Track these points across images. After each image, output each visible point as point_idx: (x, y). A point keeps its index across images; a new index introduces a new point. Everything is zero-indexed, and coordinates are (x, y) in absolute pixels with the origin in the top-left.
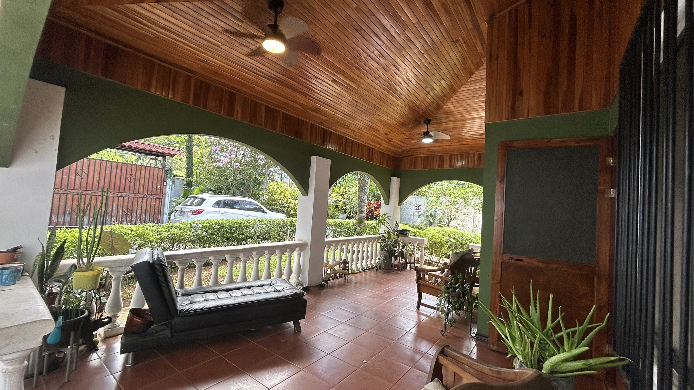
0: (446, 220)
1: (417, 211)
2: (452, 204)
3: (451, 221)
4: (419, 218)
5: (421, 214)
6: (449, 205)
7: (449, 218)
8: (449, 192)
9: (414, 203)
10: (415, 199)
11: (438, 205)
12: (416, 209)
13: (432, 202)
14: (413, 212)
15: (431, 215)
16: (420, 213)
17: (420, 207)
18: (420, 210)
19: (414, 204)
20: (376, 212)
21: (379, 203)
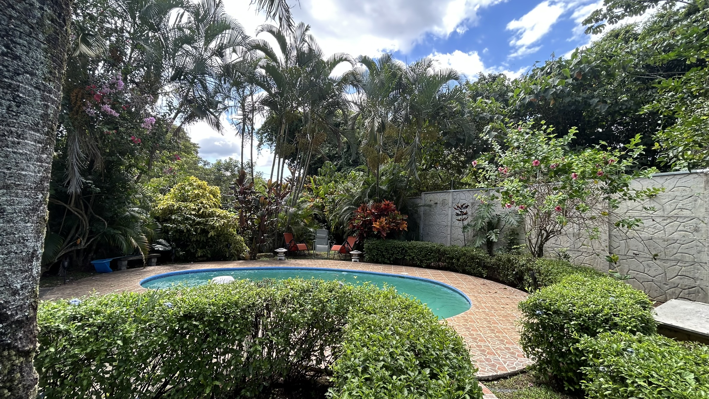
1: (459, 217)
3: (547, 239)
4: (463, 232)
5: (468, 225)
7: (544, 232)
9: (450, 201)
10: (453, 195)
12: (458, 215)
14: (450, 219)
15: (490, 225)
16: (466, 223)
17: (464, 211)
18: (464, 216)
19: (450, 205)
20: (376, 225)
21: (383, 206)
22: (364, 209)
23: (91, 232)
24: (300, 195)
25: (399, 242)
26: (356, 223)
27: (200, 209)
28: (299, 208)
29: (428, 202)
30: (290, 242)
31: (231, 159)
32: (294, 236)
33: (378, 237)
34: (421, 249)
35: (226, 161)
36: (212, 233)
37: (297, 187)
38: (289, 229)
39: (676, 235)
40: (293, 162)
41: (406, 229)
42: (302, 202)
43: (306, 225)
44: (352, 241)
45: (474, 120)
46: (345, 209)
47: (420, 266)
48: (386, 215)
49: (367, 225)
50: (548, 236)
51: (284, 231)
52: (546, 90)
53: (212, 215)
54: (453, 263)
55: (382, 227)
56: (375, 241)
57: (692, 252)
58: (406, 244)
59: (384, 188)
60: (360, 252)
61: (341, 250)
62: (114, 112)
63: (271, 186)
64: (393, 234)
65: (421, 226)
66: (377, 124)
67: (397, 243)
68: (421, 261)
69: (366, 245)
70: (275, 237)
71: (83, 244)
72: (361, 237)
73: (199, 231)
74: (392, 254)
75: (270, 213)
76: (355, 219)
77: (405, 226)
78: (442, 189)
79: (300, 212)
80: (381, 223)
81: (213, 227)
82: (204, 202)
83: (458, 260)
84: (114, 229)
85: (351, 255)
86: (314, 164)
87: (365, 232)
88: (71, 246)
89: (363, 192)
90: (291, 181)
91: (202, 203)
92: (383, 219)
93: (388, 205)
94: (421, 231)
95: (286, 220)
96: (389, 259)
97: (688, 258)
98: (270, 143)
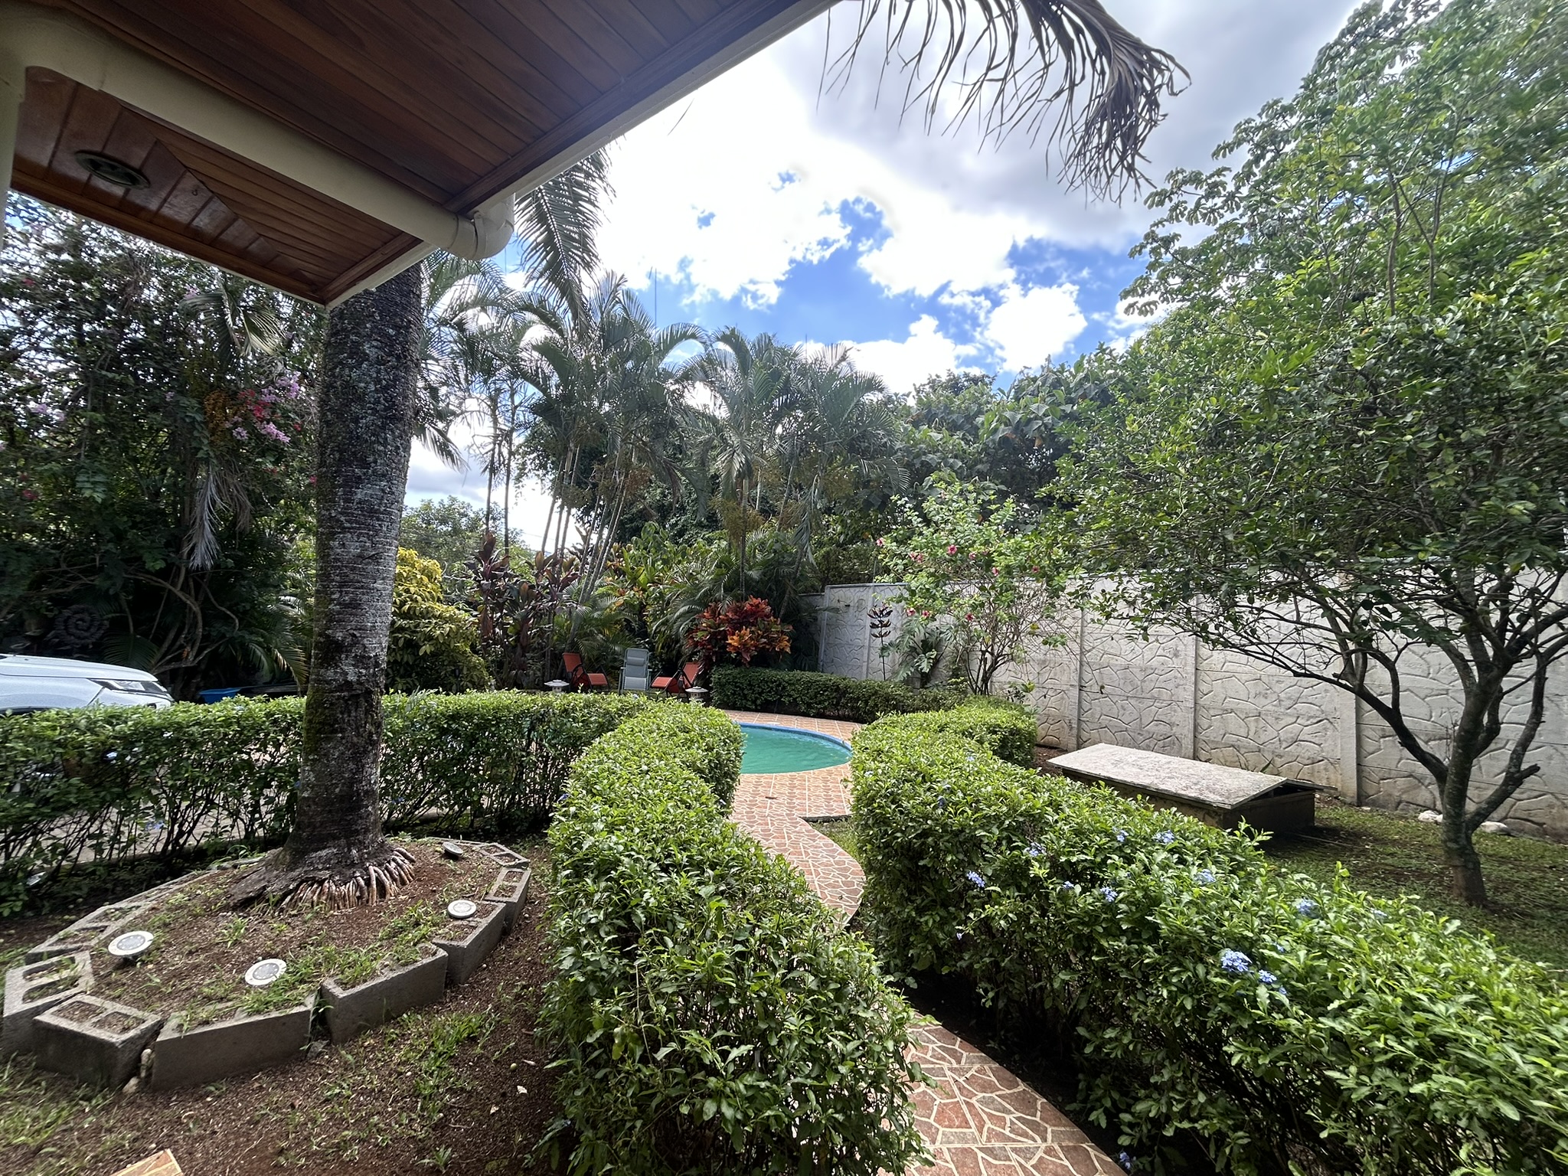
0: (975, 665)
1: (876, 631)
2: (997, 599)
3: (994, 667)
4: (882, 656)
5: (891, 644)
6: (982, 605)
7: (987, 655)
8: (983, 549)
9: (870, 603)
10: (874, 593)
11: (939, 604)
12: (874, 626)
13: (913, 593)
15: (926, 646)
16: (887, 640)
17: (885, 620)
18: (884, 630)
19: (869, 609)
20: (733, 641)
21: (747, 606)
22: (715, 614)
23: (206, 638)
24: (597, 583)
25: (774, 672)
26: (699, 636)
27: (403, 603)
28: (594, 606)
29: (835, 604)
30: (576, 670)
31: (453, 500)
32: (582, 659)
33: (737, 663)
34: (809, 684)
35: (441, 503)
36: (426, 648)
37: (592, 567)
38: (574, 648)
39: (1154, 663)
40: (586, 513)
41: (788, 650)
42: (602, 596)
43: (607, 640)
44: (692, 671)
45: (909, 466)
46: (682, 610)
47: (806, 715)
48: (753, 624)
49: (718, 639)
50: (995, 663)
51: (563, 650)
52: (1029, 421)
53: (427, 614)
54: (858, 708)
55: (744, 645)
56: (731, 671)
57: (1170, 686)
58: (785, 675)
59: (754, 574)
60: (704, 690)
61: (670, 685)
62: (282, 435)
63: (541, 564)
64: (764, 658)
65: (822, 648)
66: (737, 466)
67: (769, 673)
68: (809, 705)
69: (714, 678)
70: (548, 660)
71: (191, 658)
72: (708, 664)
73: (401, 643)
74: (760, 694)
75: (539, 615)
76: (698, 630)
77: (786, 645)
78: (859, 580)
79: (596, 615)
80: (741, 637)
81: (429, 638)
82: (412, 590)
83: (866, 703)
84: (252, 633)
85: (689, 695)
86: (631, 520)
87: (715, 653)
88: (169, 662)
89: (716, 581)
90: (582, 553)
91: (407, 591)
92: (746, 633)
93: (757, 606)
94: (822, 656)
95: (568, 629)
96: (754, 702)
97: (1165, 695)
98: (541, 472)
